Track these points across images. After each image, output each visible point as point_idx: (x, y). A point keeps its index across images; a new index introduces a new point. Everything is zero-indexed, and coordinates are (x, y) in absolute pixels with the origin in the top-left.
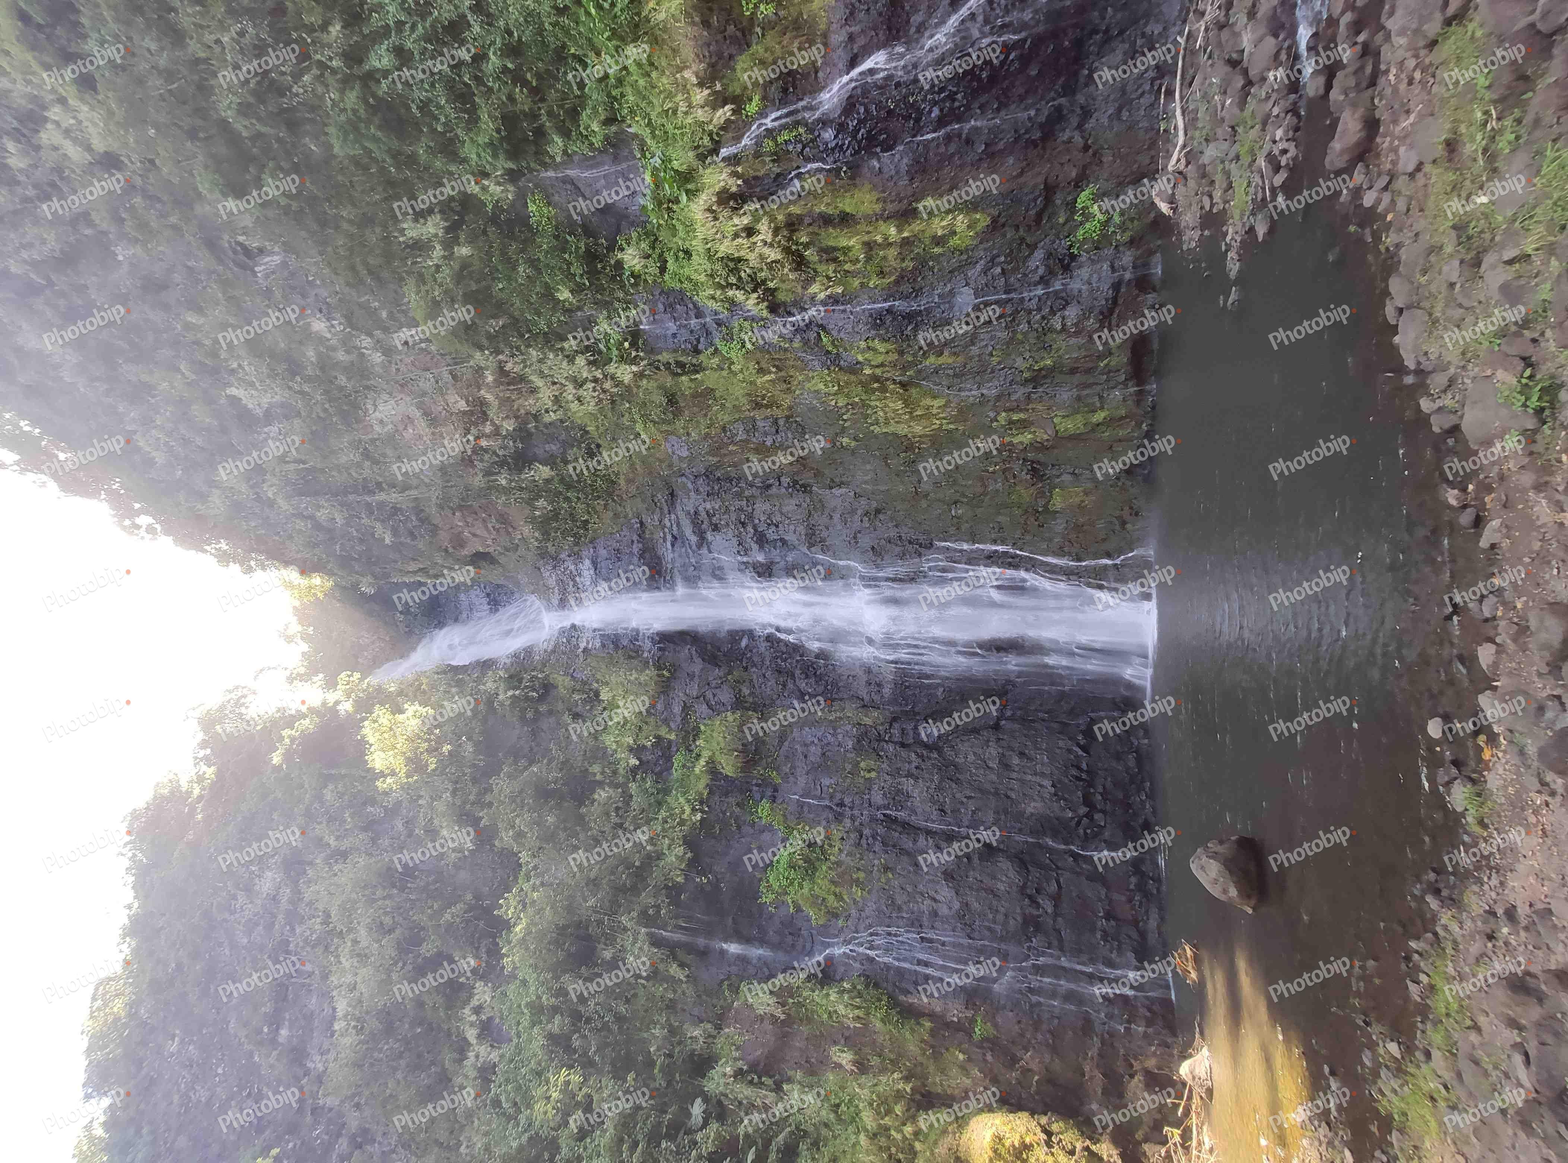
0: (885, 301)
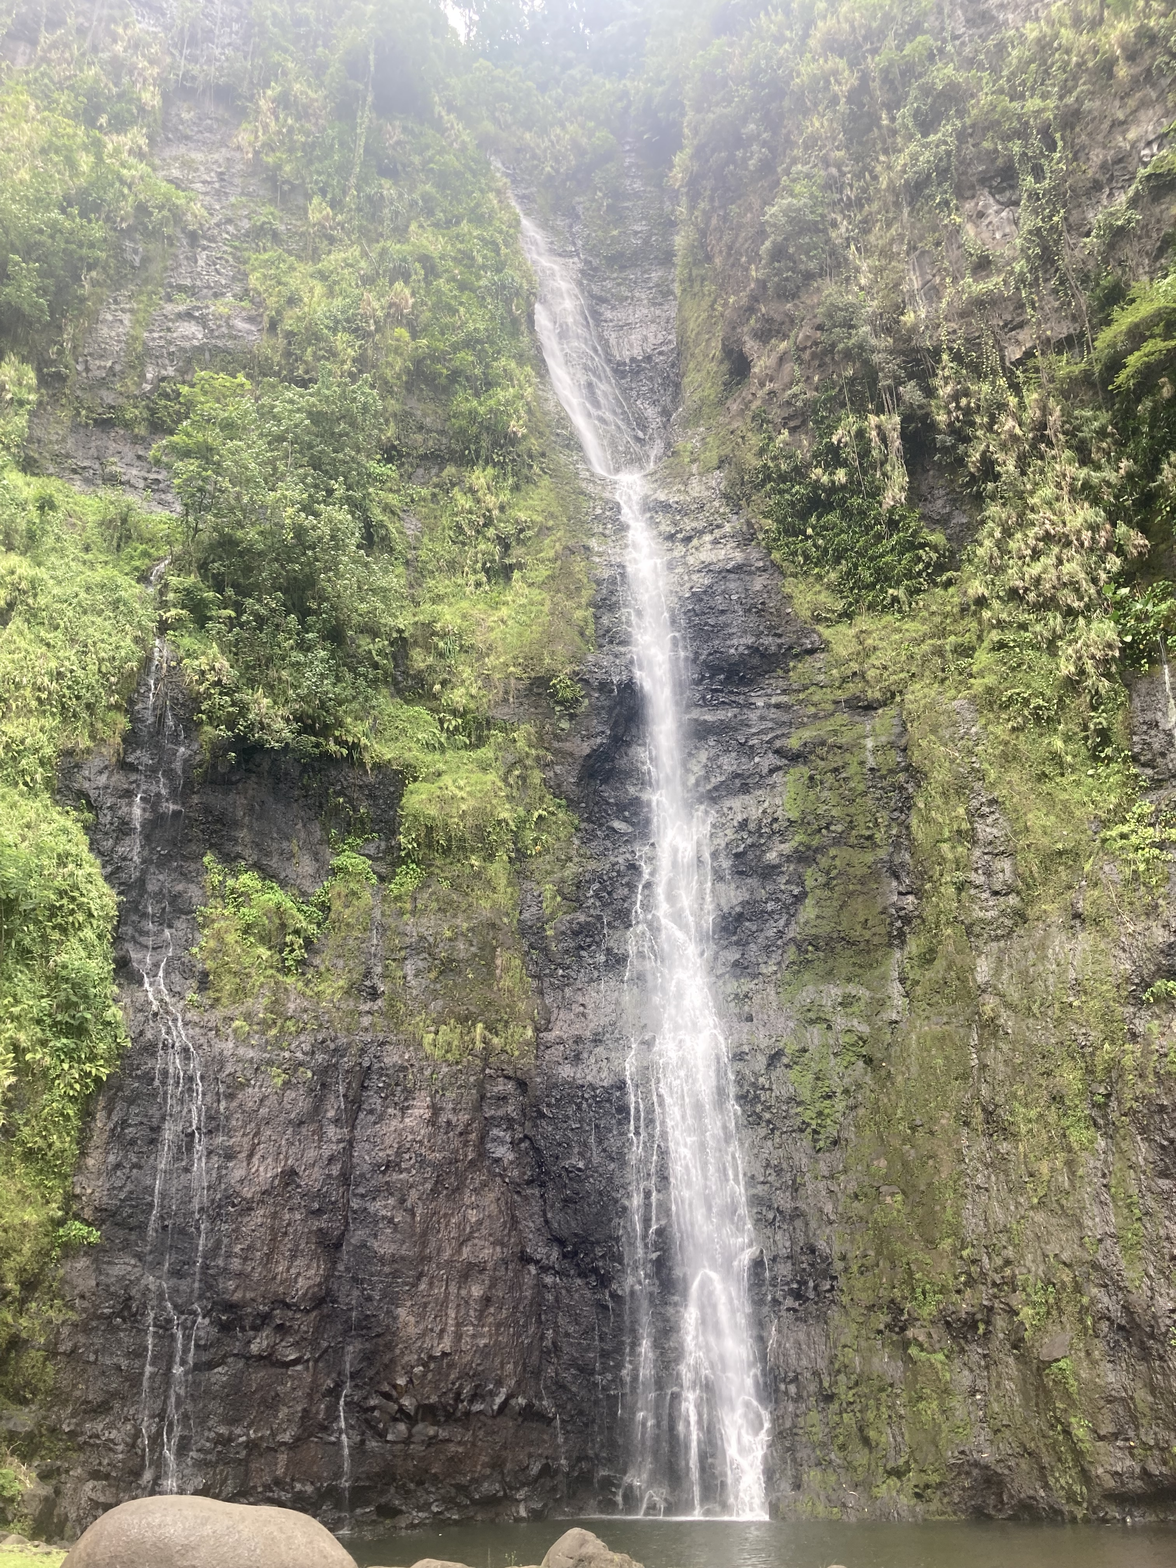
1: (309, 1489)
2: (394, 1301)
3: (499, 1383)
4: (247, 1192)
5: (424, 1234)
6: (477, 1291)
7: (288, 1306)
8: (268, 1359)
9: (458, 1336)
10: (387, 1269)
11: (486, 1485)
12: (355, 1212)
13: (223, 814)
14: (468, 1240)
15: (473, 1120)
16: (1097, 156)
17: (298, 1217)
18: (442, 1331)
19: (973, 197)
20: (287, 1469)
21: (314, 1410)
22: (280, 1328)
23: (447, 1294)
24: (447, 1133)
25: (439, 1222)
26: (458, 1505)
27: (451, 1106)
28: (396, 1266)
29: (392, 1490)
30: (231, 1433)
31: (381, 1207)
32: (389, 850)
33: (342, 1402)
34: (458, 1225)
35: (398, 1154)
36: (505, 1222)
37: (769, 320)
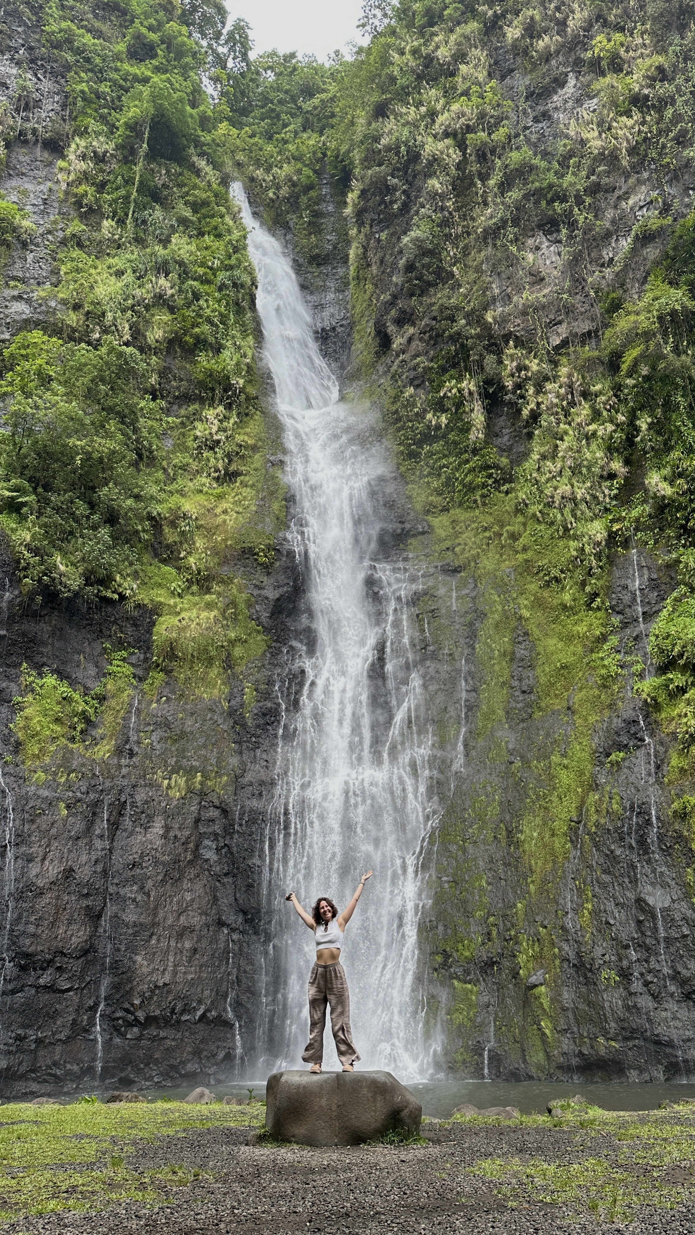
0: (658, 818)
1: (75, 1068)
2: (135, 951)
3: (200, 1002)
4: (40, 883)
5: (156, 908)
6: (188, 945)
7: (65, 955)
8: (51, 988)
9: (175, 973)
10: (130, 931)
11: (189, 1065)
12: (111, 895)
13: (35, 637)
14: (184, 912)
15: (191, 835)
16: (610, 214)
17: (73, 898)
18: (164, 970)
19: (533, 236)
20: (62, 1056)
21: (80, 1019)
22: (59, 969)
23: (169, 946)
24: (174, 843)
25: (165, 901)
26: (172, 1077)
27: (177, 826)
28: (136, 929)
29: (129, 1069)
30: (26, 1034)
31: (130, 891)
32: (146, 660)
33: (98, 1015)
34: (178, 903)
35: (141, 857)
36: (209, 900)
37: (404, 312)
